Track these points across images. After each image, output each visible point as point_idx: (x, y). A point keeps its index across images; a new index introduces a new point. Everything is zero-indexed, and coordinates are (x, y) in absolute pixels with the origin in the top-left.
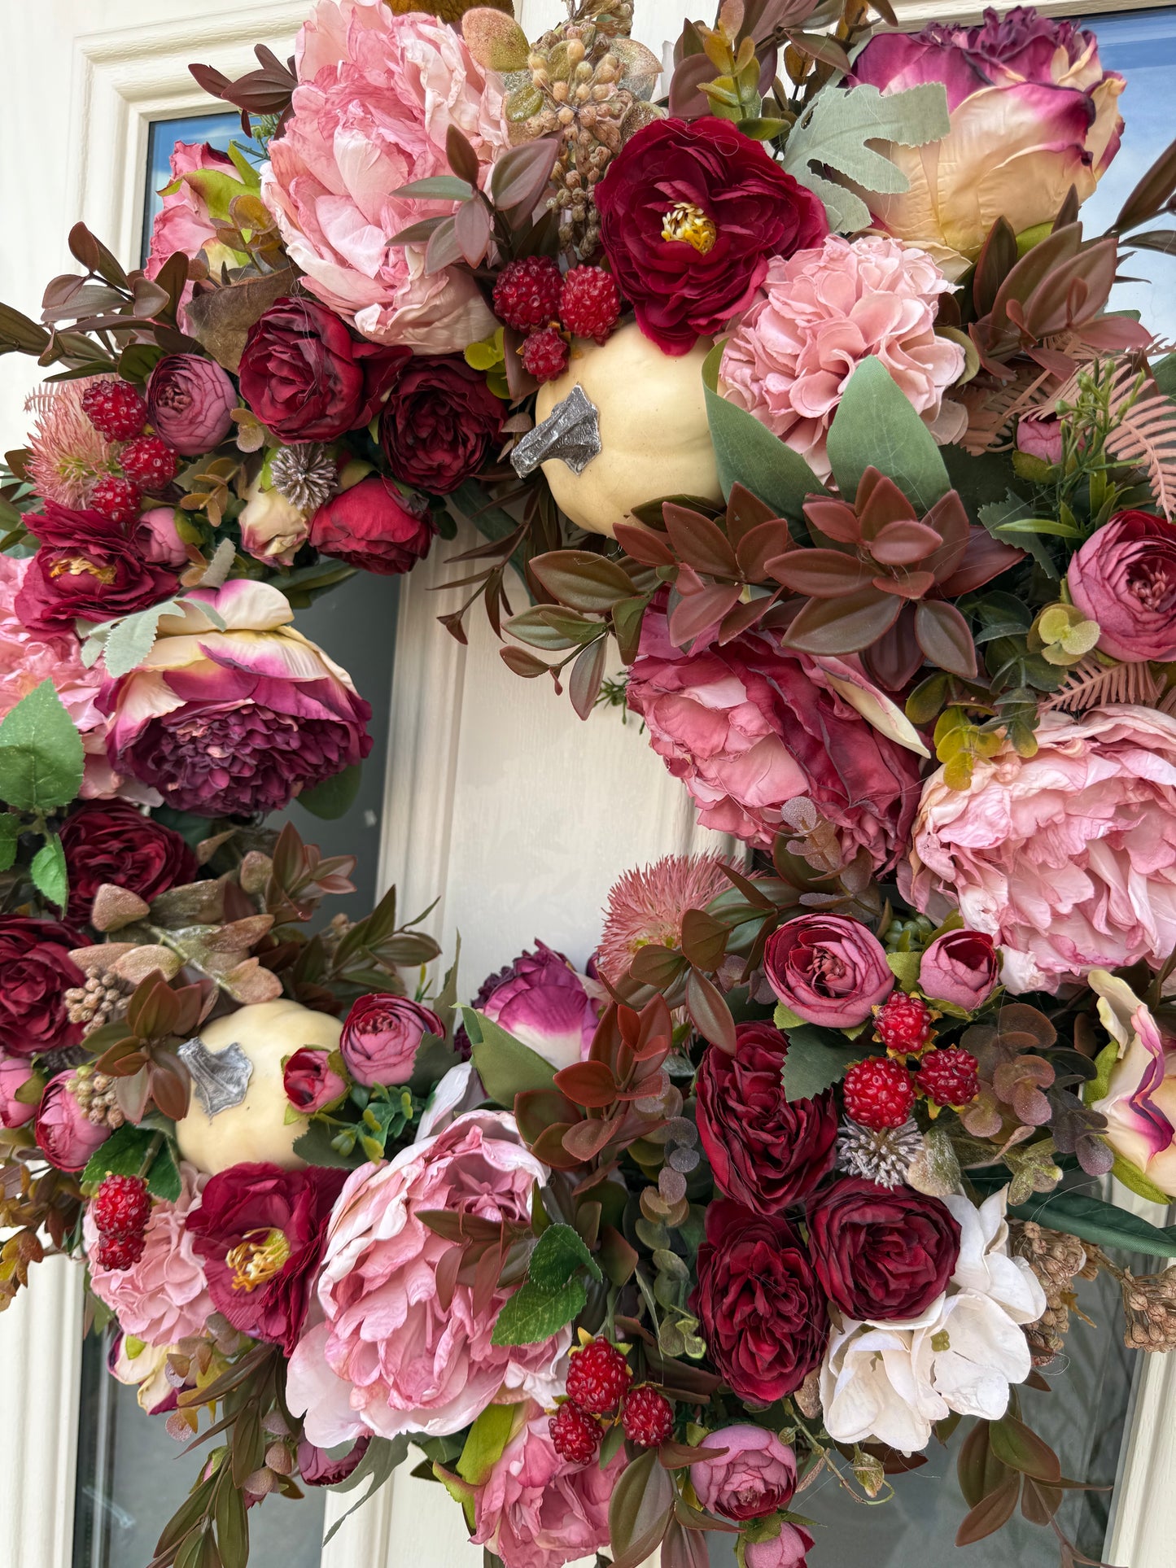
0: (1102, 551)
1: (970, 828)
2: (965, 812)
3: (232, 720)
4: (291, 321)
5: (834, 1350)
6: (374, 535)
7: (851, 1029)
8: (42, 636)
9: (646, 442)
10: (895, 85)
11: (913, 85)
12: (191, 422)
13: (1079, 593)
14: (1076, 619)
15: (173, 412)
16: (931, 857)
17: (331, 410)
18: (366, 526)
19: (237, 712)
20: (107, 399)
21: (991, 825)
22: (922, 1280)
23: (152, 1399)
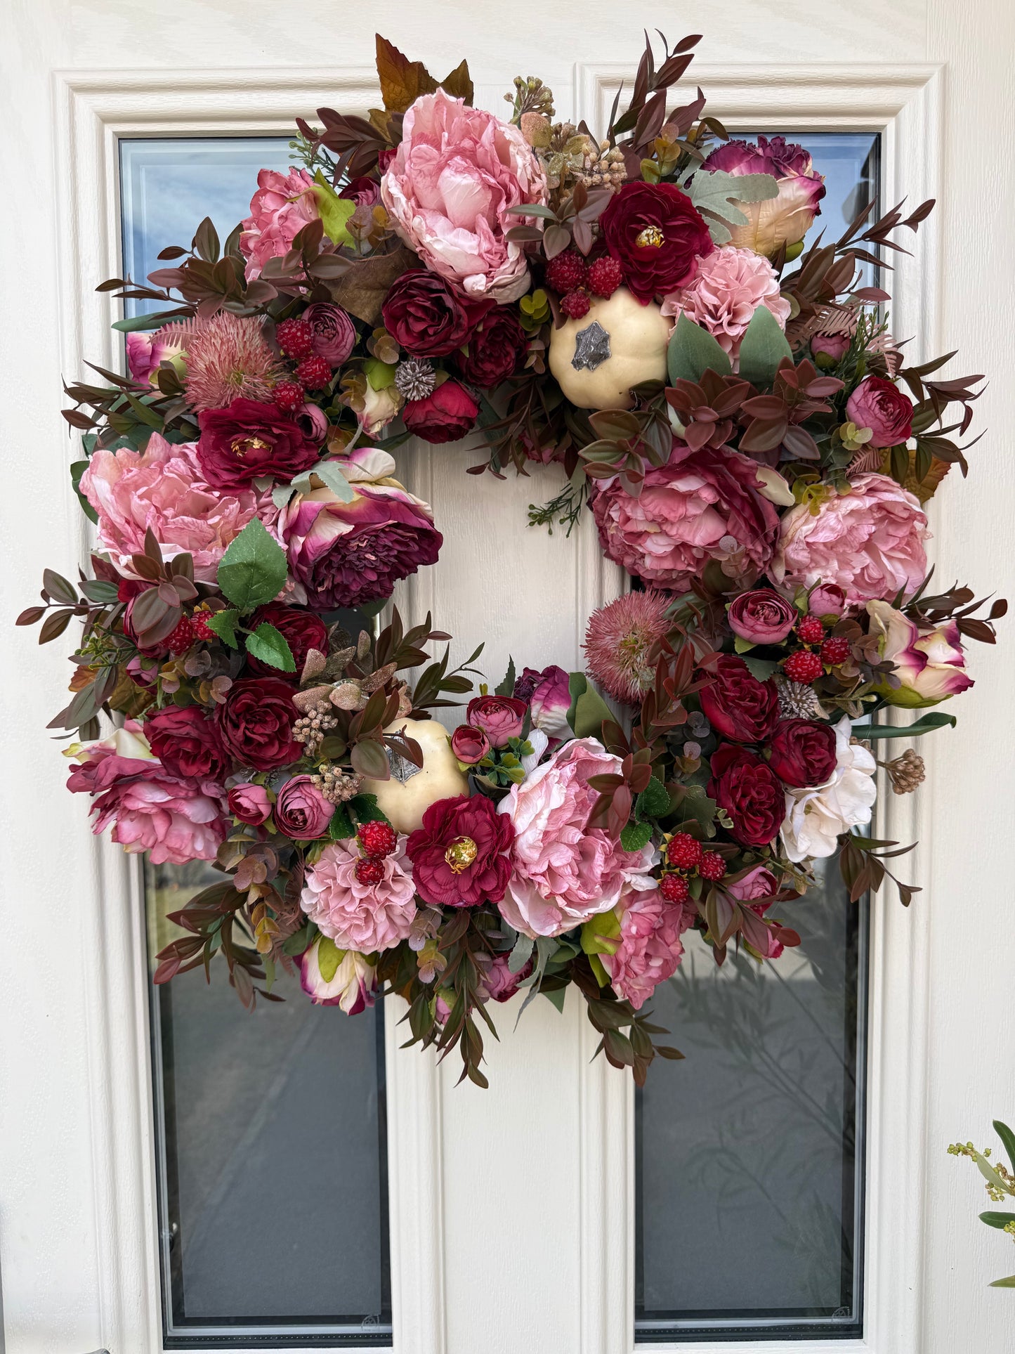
0: (865, 395)
1: (821, 534)
2: (816, 527)
3: (382, 535)
4: (430, 283)
5: (788, 812)
6: (461, 414)
7: (783, 641)
8: (231, 493)
9: (637, 352)
10: (735, 172)
11: (746, 173)
12: (337, 347)
13: (857, 416)
14: (859, 428)
15: (325, 340)
16: (798, 554)
17: (453, 337)
18: (456, 409)
19: (383, 530)
20: (298, 330)
21: (833, 530)
22: (825, 763)
23: (347, 1005)
